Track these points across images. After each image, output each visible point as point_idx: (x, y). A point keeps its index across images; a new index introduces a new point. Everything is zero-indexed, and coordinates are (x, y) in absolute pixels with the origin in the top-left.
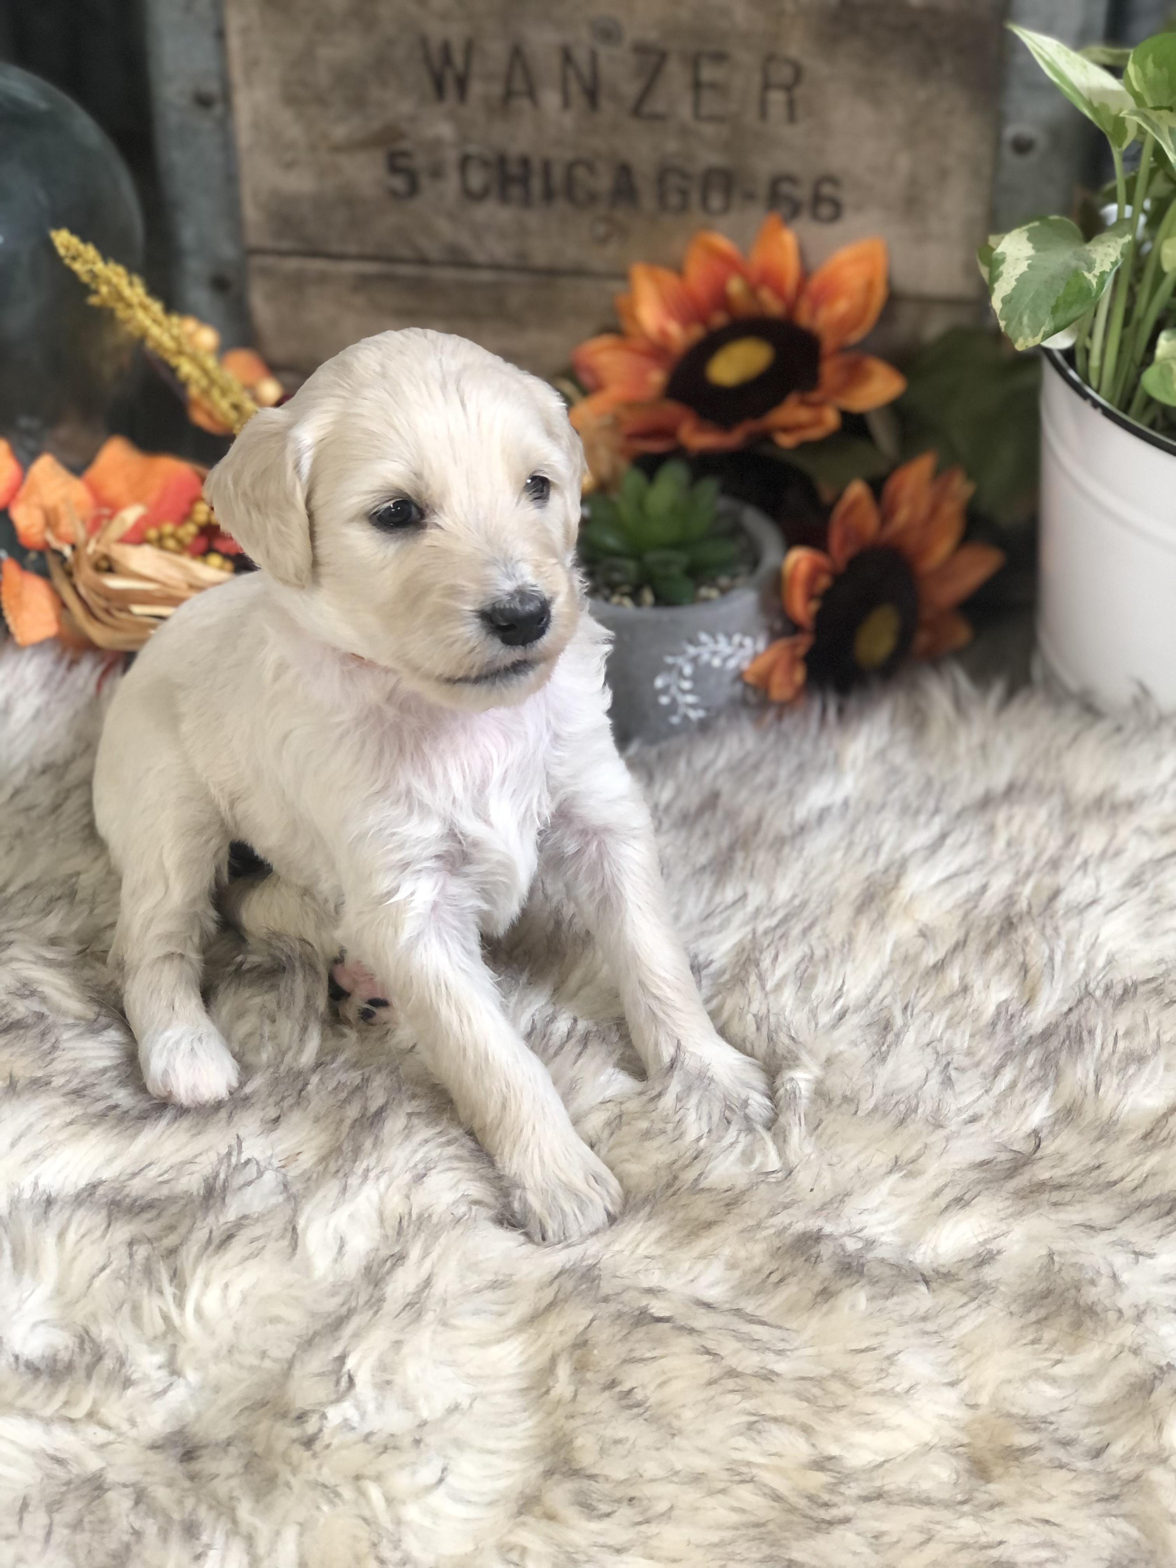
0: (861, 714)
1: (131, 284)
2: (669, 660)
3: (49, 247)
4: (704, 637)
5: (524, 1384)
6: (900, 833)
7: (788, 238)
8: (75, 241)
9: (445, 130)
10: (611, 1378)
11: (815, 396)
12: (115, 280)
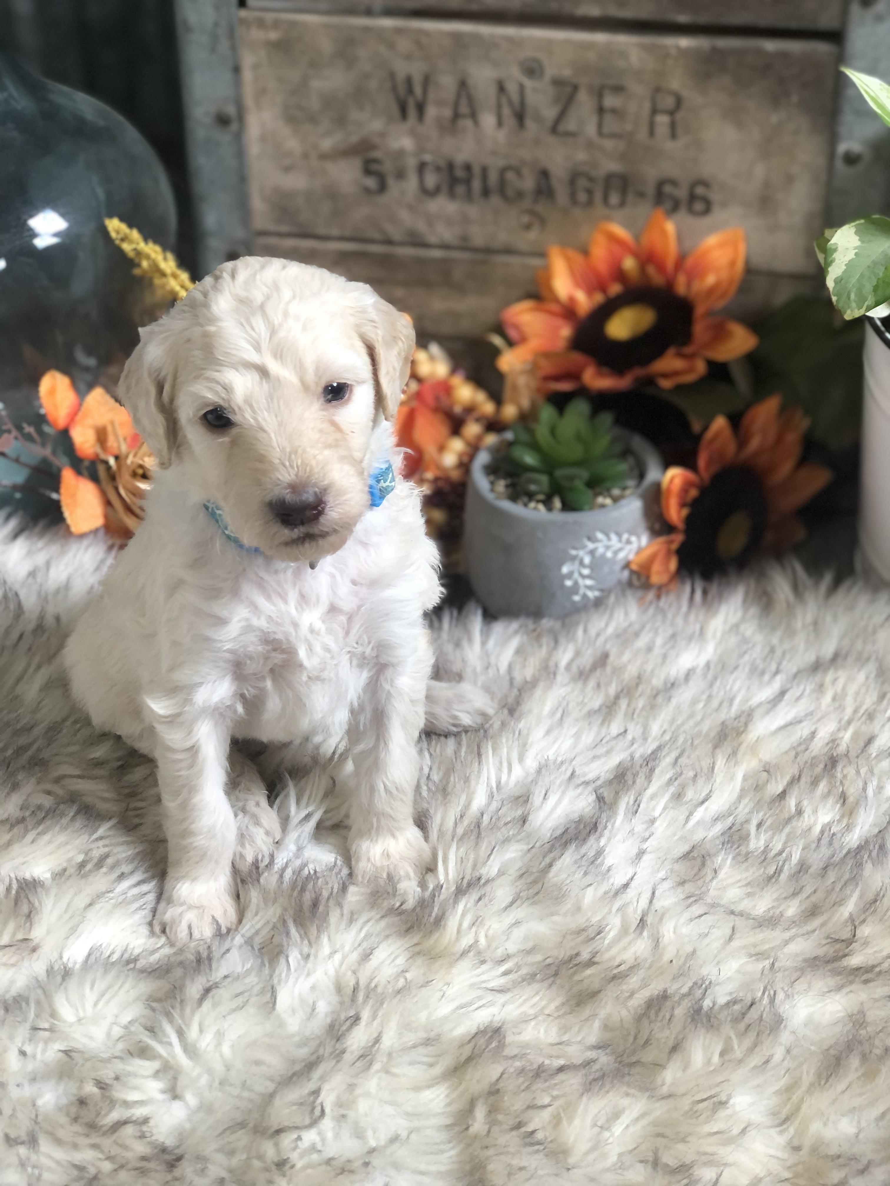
0: (720, 597)
1: (165, 259)
2: (573, 552)
3: (104, 232)
4: (600, 535)
5: (449, 1121)
6: (748, 688)
7: (670, 227)
8: (123, 227)
9: (407, 143)
10: (518, 1120)
11: (688, 350)
12: (153, 255)
